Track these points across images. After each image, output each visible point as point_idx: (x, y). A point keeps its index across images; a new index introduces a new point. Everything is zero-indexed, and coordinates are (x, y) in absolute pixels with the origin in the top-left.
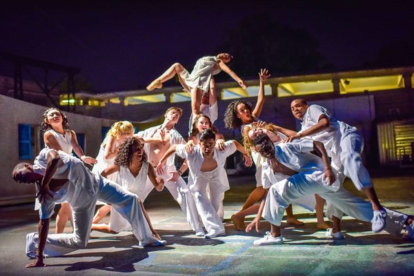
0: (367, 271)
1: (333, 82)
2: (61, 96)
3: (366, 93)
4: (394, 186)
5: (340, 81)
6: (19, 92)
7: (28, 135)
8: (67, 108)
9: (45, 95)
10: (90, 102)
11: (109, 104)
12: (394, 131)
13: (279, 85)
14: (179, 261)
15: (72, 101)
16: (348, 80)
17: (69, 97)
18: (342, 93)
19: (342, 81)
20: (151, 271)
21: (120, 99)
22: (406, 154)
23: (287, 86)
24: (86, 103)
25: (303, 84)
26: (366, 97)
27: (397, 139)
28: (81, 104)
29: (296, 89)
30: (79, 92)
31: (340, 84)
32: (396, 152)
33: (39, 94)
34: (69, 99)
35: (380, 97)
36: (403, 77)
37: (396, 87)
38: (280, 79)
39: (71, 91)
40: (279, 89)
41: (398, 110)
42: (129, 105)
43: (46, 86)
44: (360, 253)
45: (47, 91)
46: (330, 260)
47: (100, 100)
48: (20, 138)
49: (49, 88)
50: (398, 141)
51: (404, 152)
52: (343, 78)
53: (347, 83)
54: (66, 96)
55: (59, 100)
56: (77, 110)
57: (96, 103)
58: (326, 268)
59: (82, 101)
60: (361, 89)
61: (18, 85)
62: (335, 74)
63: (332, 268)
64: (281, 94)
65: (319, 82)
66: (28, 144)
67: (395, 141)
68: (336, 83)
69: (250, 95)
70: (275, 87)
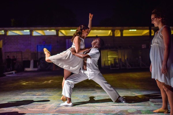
12: (108, 54)
13: (60, 31)
22: (112, 63)
27: (109, 57)
32: (108, 63)
36: (112, 31)
37: (108, 35)
38: (61, 28)
41: (109, 45)
64: (60, 35)
69: (46, 34)
70: (57, 31)
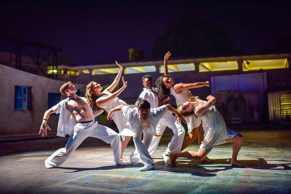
0: (229, 191)
1: (238, 62)
2: (48, 67)
3: (261, 71)
4: (273, 137)
5: (243, 62)
6: (19, 63)
7: (21, 94)
8: (52, 76)
9: (36, 66)
10: (68, 72)
11: (82, 74)
12: (280, 99)
13: (200, 64)
14: (106, 181)
15: (55, 71)
16: (249, 61)
17: (53, 68)
18: (244, 70)
19: (245, 62)
20: (86, 186)
21: (89, 71)
22: (288, 114)
23: (206, 65)
24: (65, 73)
25: (218, 63)
26: (261, 74)
28: (62, 73)
29: (212, 67)
30: (60, 64)
31: (243, 64)
32: (281, 113)
33: (33, 66)
34: (53, 69)
35: (271, 74)
36: (288, 60)
37: (283, 67)
38: (201, 59)
39: (55, 64)
40: (200, 67)
41: (283, 83)
42: (95, 75)
43: (38, 60)
44: (231, 180)
45: (38, 64)
46: (207, 184)
47: (75, 71)
48: (16, 96)
49: (40, 61)
50: (282, 105)
51: (287, 113)
52: (245, 60)
53: (248, 63)
54: (51, 68)
55: (47, 70)
56: (59, 77)
57: (73, 73)
58: (203, 189)
59: (63, 71)
60: (258, 68)
61: (18, 59)
62: (239, 57)
63: (207, 189)
64: (202, 70)
65: (228, 62)
66: (21, 100)
67: (281, 105)
68: (240, 63)
69: (181, 70)
70: (197, 65)
